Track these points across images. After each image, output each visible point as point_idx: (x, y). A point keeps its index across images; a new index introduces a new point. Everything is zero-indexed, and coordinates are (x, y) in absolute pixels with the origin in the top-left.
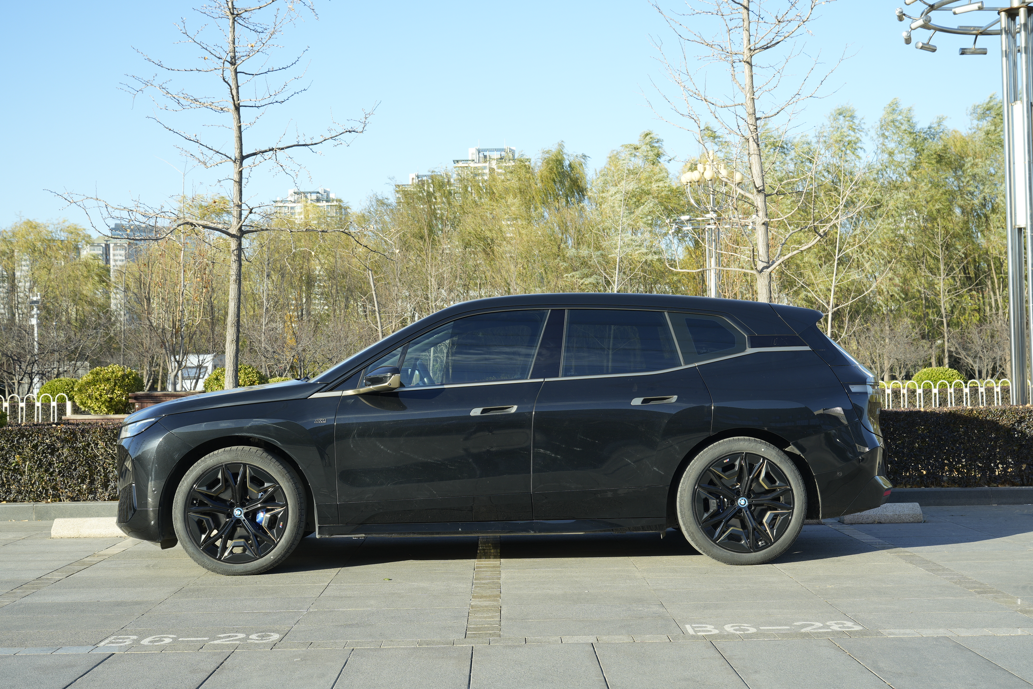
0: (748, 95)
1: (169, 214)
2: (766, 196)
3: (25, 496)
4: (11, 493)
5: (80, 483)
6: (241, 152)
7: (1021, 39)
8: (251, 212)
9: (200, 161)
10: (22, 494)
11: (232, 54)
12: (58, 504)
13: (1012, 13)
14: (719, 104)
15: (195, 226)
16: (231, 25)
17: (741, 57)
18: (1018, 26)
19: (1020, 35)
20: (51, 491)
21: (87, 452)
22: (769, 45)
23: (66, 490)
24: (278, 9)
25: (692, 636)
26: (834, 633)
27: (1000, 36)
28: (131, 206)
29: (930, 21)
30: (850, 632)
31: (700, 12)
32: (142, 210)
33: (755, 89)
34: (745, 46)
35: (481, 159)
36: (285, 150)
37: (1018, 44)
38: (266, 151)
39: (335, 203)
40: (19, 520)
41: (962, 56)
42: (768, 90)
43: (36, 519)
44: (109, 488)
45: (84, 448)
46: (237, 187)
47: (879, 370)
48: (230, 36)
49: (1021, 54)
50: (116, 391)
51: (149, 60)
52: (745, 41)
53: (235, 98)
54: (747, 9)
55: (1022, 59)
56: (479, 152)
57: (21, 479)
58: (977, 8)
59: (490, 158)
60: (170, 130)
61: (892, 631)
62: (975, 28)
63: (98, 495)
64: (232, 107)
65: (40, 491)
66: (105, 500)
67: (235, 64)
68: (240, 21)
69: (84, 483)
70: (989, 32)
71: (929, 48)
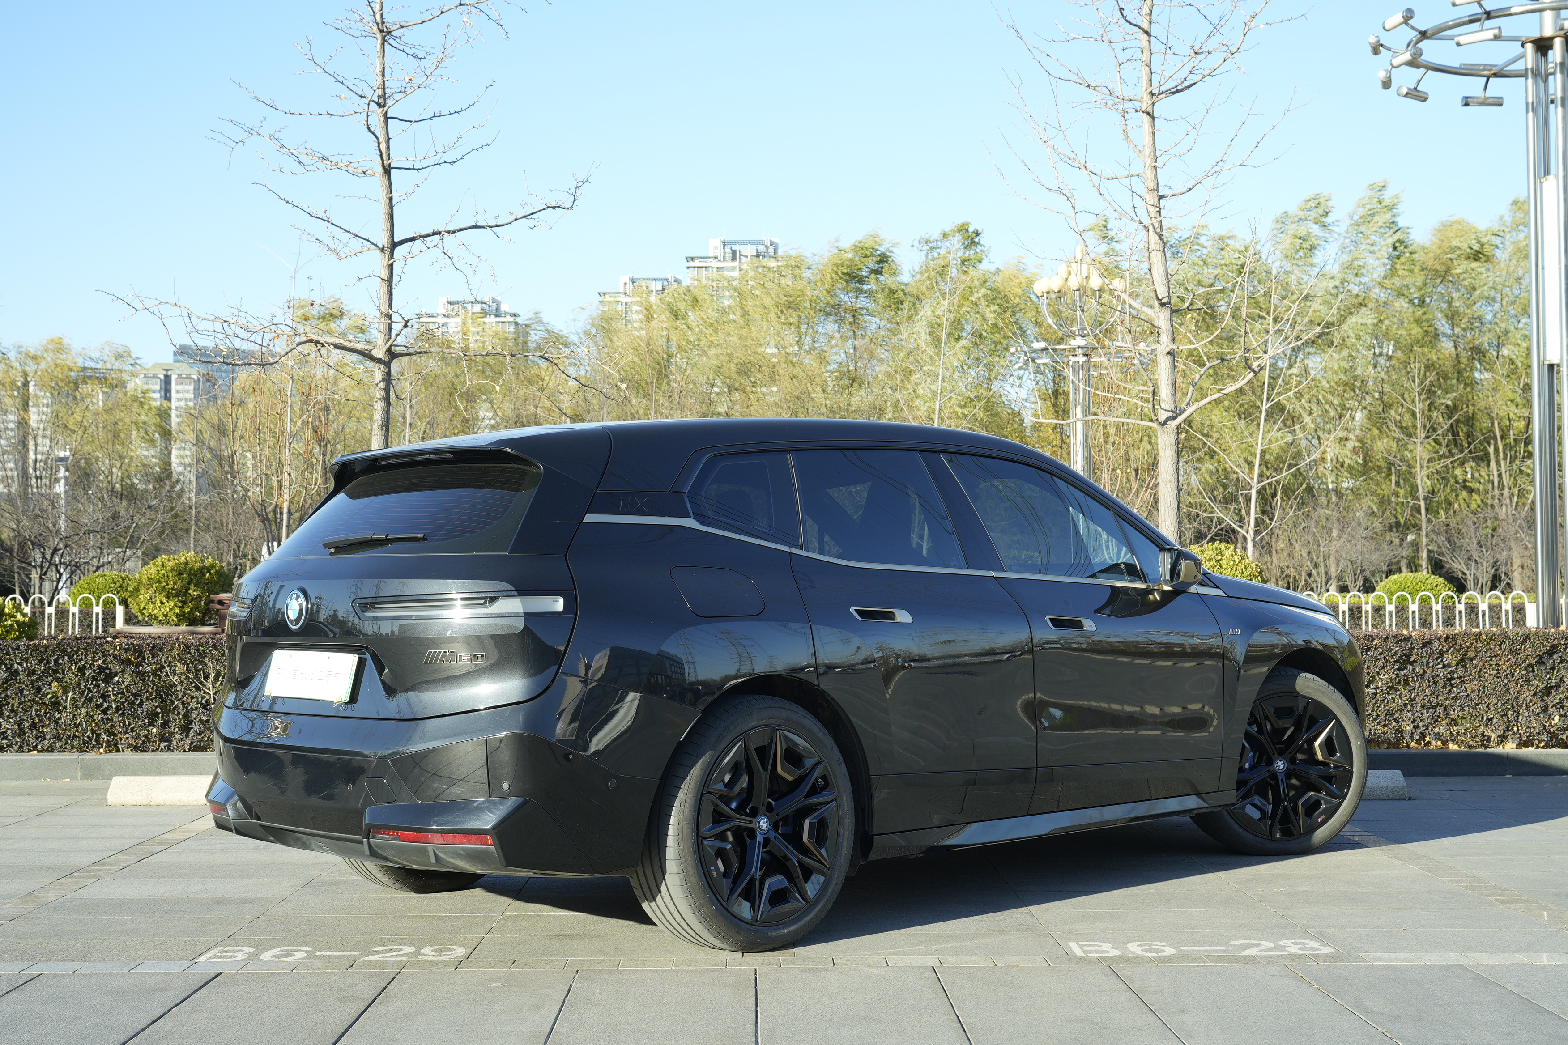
0: (1148, 162)
1: (284, 328)
2: (1172, 311)
3: (67, 743)
4: (45, 739)
5: (149, 726)
6: (392, 236)
7: (1556, 85)
8: (406, 326)
9: (329, 249)
10: (60, 740)
11: (380, 92)
12: (114, 756)
13: (1543, 46)
14: (1105, 175)
15: (323, 346)
16: (379, 46)
17: (1138, 105)
18: (1551, 65)
19: (1555, 79)
20: (104, 736)
21: (159, 680)
22: (1179, 88)
23: (127, 735)
24: (448, 26)
25: (1081, 958)
26: (1292, 957)
27: (1524, 79)
28: (226, 314)
29: (1421, 55)
30: (1317, 956)
31: (1077, 37)
32: (242, 321)
33: (1158, 153)
34: (1144, 89)
35: (727, 255)
36: (458, 234)
37: (1551, 91)
38: (428, 235)
39: (509, 318)
40: (56, 779)
41: (1465, 108)
42: (1177, 154)
43: (82, 779)
44: (192, 733)
45: (154, 672)
46: (384, 288)
47: (1324, 576)
48: (378, 63)
49: (1556, 107)
50: (190, 592)
51: (258, 99)
52: (1145, 82)
53: (384, 156)
54: (1148, 33)
55: (1556, 114)
56: (725, 246)
57: (60, 718)
58: (1492, 37)
59: (741, 255)
60: (287, 202)
61: (1379, 955)
62: (1485, 67)
63: (175, 743)
64: (380, 170)
65: (88, 737)
66: (184, 751)
67: (384, 106)
68: (391, 41)
69: (154, 726)
70: (1507, 73)
71: (1416, 94)
